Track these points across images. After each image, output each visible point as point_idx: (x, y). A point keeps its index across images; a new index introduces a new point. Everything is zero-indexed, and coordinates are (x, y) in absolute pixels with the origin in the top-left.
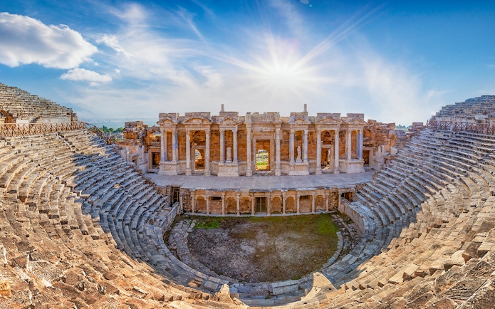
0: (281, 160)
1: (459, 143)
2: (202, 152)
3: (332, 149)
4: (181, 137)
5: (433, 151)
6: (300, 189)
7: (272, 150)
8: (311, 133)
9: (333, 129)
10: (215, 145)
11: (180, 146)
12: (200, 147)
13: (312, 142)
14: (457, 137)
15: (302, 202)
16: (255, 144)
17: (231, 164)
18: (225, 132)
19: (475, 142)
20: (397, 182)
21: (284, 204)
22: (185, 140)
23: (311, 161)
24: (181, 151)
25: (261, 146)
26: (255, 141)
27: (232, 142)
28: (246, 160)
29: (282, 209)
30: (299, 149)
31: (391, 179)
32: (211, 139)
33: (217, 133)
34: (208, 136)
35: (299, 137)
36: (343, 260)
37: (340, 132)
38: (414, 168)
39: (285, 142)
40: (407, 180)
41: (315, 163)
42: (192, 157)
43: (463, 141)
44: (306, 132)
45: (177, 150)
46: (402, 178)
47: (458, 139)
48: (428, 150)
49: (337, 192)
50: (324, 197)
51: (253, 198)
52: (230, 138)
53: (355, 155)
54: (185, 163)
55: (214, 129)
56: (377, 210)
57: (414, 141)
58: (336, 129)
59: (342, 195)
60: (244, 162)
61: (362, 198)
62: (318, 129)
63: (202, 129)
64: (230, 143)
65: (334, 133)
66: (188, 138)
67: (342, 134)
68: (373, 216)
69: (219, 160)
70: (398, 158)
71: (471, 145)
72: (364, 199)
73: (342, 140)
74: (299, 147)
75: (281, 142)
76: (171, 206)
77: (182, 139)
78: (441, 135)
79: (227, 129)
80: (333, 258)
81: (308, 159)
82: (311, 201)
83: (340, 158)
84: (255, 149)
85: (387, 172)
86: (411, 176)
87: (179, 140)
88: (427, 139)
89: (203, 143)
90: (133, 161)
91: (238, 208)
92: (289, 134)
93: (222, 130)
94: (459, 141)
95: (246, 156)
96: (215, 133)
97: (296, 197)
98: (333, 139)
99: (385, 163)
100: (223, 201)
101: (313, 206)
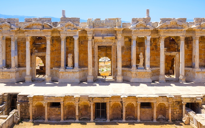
0: (123, 66)
2: (43, 58)
3: (177, 56)
4: (20, 44)
7: (113, 57)
8: (154, 40)
9: (178, 35)
10: (56, 52)
11: (20, 52)
12: (41, 54)
13: (155, 48)
15: (143, 109)
16: (96, 50)
17: (72, 70)
18: (67, 38)
21: (124, 110)
22: (25, 47)
23: (154, 69)
24: (20, 58)
25: (103, 53)
26: (96, 47)
27: (74, 48)
29: (122, 115)
30: (141, 56)
32: (52, 45)
33: (58, 39)
34: (48, 42)
35: (141, 43)
37: (186, 39)
39: (127, 49)
41: (158, 71)
42: (32, 63)
44: (149, 38)
45: (16, 57)
49: (182, 101)
50: (167, 106)
51: (92, 103)
52: (72, 45)
54: (25, 71)
55: (55, 35)
58: (182, 36)
60: (86, 68)
62: (162, 35)
63: (43, 35)
64: (71, 49)
65: (179, 40)
66: (28, 44)
67: (189, 41)
69: (60, 66)
73: (188, 47)
74: (141, 54)
75: (123, 48)
77: (22, 45)
79: (68, 35)
81: (151, 67)
82: (153, 109)
83: (187, 66)
84: (96, 56)
87: (18, 46)
89: (44, 49)
91: (77, 114)
92: (130, 40)
93: (63, 37)
95: (87, 62)
96: (56, 40)
97: (137, 104)
98: (179, 46)
100: (62, 106)
101: (155, 114)
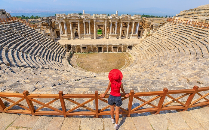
1: (184, 31)
3: (126, 29)
5: (169, 34)
6: (114, 45)
7: (103, 30)
8: (118, 23)
9: (127, 22)
10: (82, 28)
11: (68, 28)
13: (119, 26)
14: (184, 28)
18: (86, 22)
19: (193, 32)
20: (150, 45)
21: (108, 49)
23: (118, 34)
24: (68, 30)
26: (97, 26)
28: (94, 33)
29: (107, 51)
30: (113, 29)
31: (148, 43)
33: (82, 23)
34: (79, 24)
35: (114, 25)
36: (126, 68)
37: (130, 23)
38: (158, 40)
39: (109, 27)
40: (154, 44)
42: (73, 32)
43: (187, 31)
44: (117, 23)
45: (67, 30)
46: (152, 44)
47: (184, 29)
48: (167, 33)
49: (126, 46)
50: (122, 47)
51: (97, 47)
53: (135, 32)
54: (71, 35)
55: (81, 21)
56: (140, 54)
57: (161, 28)
58: (129, 22)
59: (128, 47)
60: (93, 34)
61: (135, 49)
62: (121, 21)
63: (76, 21)
64: (88, 27)
67: (131, 24)
68: (139, 56)
69: (84, 33)
70: (152, 35)
71: (190, 33)
72: (136, 49)
75: (107, 26)
76: (68, 51)
77: (68, 25)
78: (176, 27)
80: (123, 67)
81: (117, 33)
82: (117, 49)
83: (129, 33)
84: (97, 29)
85: (147, 40)
86: (156, 43)
87: (67, 25)
88: (168, 28)
90: (49, 36)
91: (92, 51)
92: (110, 23)
93: (84, 22)
94: (185, 30)
97: (112, 47)
98: (127, 26)
99: (147, 36)
100: (87, 48)
